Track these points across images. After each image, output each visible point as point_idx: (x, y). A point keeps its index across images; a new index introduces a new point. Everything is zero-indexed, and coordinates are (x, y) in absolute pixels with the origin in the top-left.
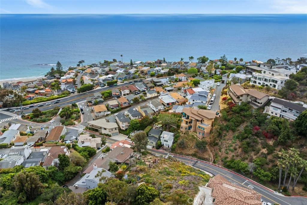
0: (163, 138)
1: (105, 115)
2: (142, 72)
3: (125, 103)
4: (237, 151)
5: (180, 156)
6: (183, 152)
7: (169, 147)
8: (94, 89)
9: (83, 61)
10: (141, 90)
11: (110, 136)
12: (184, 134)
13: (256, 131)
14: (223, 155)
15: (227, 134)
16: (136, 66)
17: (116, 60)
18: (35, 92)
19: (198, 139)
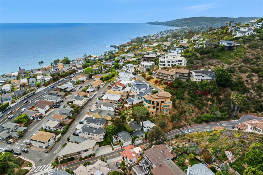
0: (148, 127)
1: (57, 140)
2: (23, 85)
3: (66, 118)
10: (58, 102)
11: (94, 155)
13: (198, 94)
14: (190, 118)
16: (3, 81)
19: (167, 115)
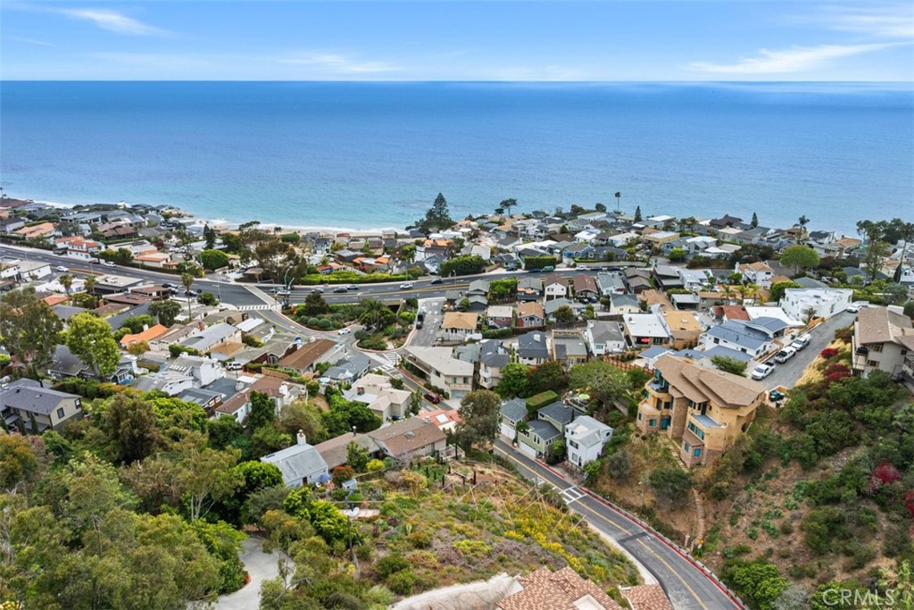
0: (573, 433)
1: (466, 340)
2: (649, 244)
3: (532, 319)
4: (790, 539)
5: (603, 502)
6: (617, 493)
7: (580, 464)
8: (484, 271)
9: (513, 202)
10: (604, 293)
11: (446, 397)
12: (644, 438)
13: (877, 483)
14: (735, 539)
15: (782, 470)
16: (643, 226)
17: (603, 206)
18: (355, 261)
19: (681, 464)
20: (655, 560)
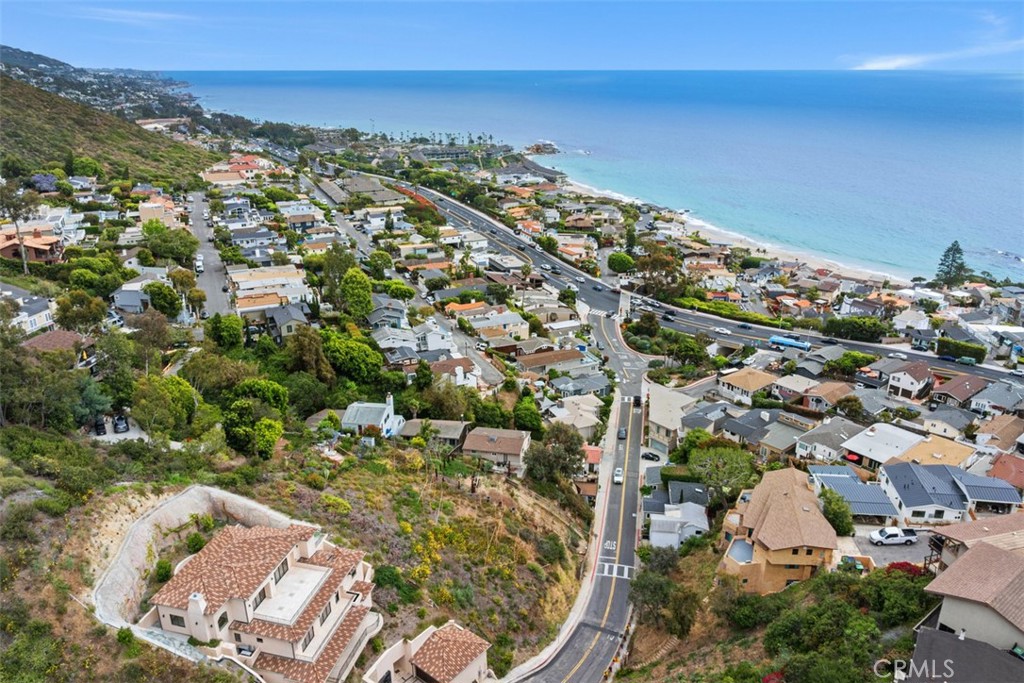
1: (735, 400)
3: (819, 401)
10: (972, 406)
11: (647, 443)
20: (580, 653)
